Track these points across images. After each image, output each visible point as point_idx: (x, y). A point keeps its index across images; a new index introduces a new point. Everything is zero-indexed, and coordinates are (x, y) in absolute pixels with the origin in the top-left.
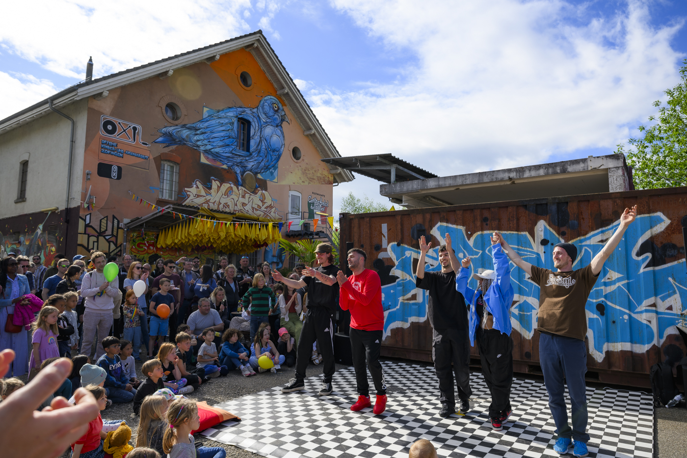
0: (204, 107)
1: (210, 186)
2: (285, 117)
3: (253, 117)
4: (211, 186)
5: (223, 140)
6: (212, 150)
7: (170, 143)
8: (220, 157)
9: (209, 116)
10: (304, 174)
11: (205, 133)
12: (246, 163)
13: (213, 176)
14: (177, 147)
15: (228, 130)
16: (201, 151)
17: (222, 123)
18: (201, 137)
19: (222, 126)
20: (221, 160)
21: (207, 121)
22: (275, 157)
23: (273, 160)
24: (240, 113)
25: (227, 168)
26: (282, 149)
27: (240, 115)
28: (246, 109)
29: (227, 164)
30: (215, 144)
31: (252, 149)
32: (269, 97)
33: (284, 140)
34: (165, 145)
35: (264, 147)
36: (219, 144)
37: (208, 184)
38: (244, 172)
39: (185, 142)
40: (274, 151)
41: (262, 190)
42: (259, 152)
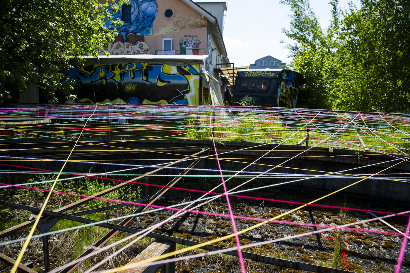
10: (175, 25)
22: (150, 20)
23: (148, 22)
26: (156, 13)
31: (132, 20)
33: (157, 7)
35: (141, 16)
38: (128, 34)
40: (149, 17)
41: (140, 41)
42: (138, 20)
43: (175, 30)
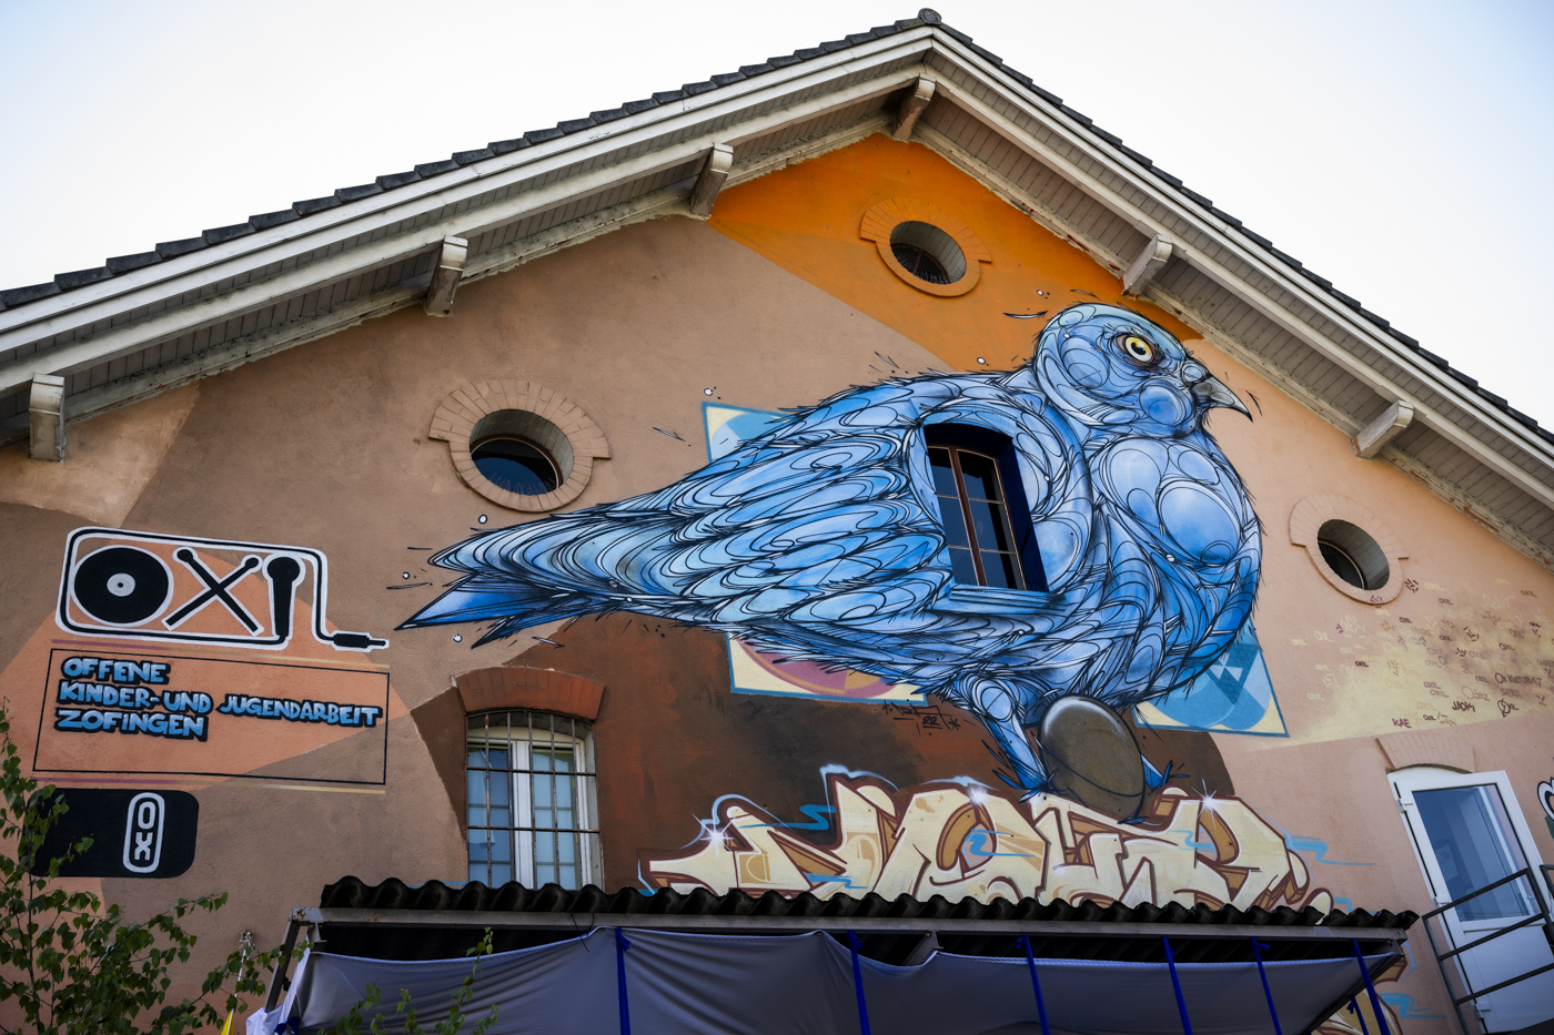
0: (705, 405)
1: (823, 825)
2: (1210, 388)
3: (1016, 413)
4: (834, 821)
5: (860, 549)
6: (801, 614)
7: (520, 616)
8: (856, 645)
9: (744, 446)
10: (1446, 659)
11: (739, 529)
12: (1038, 654)
13: (837, 762)
14: (564, 629)
15: (882, 496)
16: (729, 629)
17: (837, 469)
18: (717, 554)
19: (836, 482)
20: (869, 661)
21: (738, 470)
22: (1221, 593)
23: (1213, 609)
24: (933, 403)
25: (920, 698)
26: (1253, 542)
27: (934, 411)
28: (962, 383)
29: (911, 678)
30: (808, 579)
31: (1056, 574)
32: (1087, 311)
33: (1245, 496)
34: (484, 629)
35: (1129, 550)
36: (834, 578)
37: (809, 810)
38: (1042, 705)
39: (618, 596)
40: (1202, 561)
41: (1194, 794)
42: (1110, 581)
43: (1458, 706)
